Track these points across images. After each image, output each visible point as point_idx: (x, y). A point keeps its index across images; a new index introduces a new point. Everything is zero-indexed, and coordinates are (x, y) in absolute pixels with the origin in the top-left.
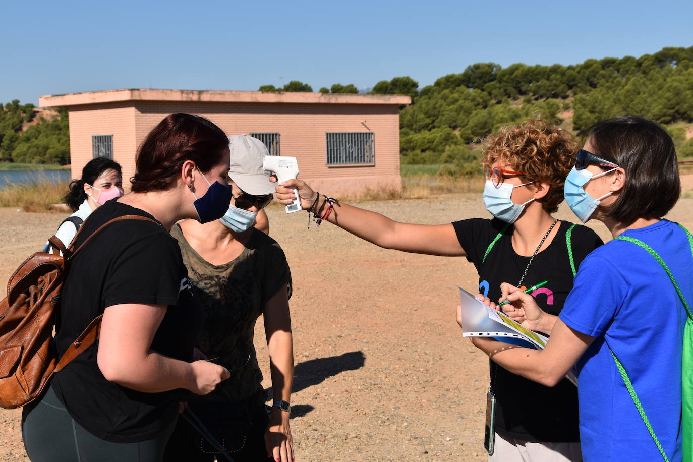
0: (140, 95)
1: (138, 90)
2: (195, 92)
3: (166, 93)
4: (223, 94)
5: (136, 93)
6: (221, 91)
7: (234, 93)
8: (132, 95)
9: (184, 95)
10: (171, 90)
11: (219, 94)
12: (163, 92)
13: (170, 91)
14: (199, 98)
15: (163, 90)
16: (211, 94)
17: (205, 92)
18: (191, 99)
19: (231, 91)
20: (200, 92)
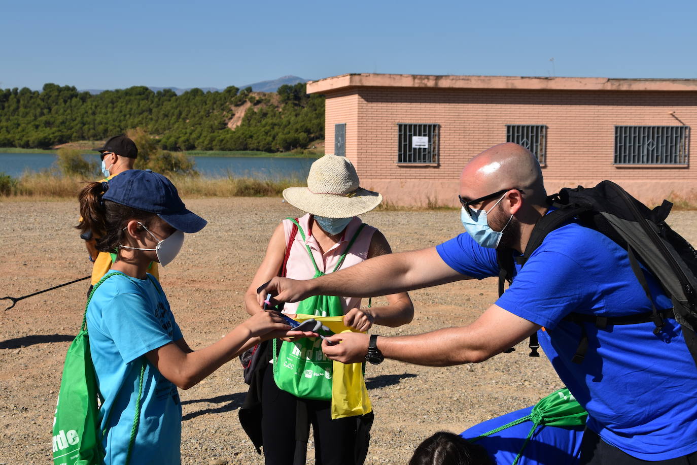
0: (361, 81)
1: (360, 75)
2: (431, 77)
3: (394, 79)
4: (468, 80)
5: (357, 78)
6: (466, 76)
7: (482, 78)
8: (351, 81)
9: (417, 81)
10: (401, 75)
11: (463, 79)
12: (390, 77)
13: (399, 76)
14: (436, 84)
15: (390, 75)
16: (453, 79)
17: (444, 78)
18: (426, 84)
19: (479, 76)
20: (438, 78)
